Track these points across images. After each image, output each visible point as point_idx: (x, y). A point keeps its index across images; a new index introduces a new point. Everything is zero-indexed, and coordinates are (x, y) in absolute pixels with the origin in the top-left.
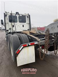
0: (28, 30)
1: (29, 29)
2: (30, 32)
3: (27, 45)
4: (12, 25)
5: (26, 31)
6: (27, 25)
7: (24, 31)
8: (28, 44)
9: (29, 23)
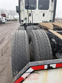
0: (50, 21)
1: (52, 19)
2: (54, 26)
3: (46, 67)
4: (29, 13)
5: (47, 23)
6: (50, 13)
7: (45, 22)
8: (49, 65)
9: (53, 10)
